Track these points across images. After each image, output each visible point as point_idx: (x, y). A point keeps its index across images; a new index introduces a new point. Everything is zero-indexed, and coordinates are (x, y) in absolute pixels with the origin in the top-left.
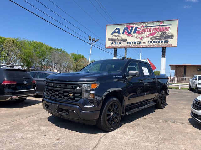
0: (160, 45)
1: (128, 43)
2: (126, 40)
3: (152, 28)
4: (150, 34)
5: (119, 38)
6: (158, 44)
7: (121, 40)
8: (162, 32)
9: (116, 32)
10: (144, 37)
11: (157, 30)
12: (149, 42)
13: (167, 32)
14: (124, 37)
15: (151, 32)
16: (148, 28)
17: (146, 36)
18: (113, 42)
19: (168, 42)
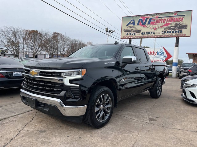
0: (174, 35)
1: (142, 34)
2: (141, 31)
3: (166, 19)
4: (164, 25)
5: (133, 29)
6: (172, 34)
7: (136, 31)
8: (176, 22)
9: (131, 24)
10: (158, 27)
11: (172, 21)
12: (162, 32)
13: (181, 23)
14: (139, 27)
15: (165, 23)
16: (163, 18)
17: (160, 27)
18: (128, 33)
19: (181, 32)
